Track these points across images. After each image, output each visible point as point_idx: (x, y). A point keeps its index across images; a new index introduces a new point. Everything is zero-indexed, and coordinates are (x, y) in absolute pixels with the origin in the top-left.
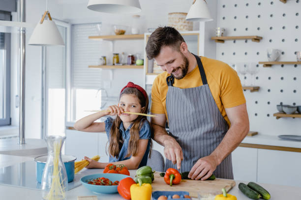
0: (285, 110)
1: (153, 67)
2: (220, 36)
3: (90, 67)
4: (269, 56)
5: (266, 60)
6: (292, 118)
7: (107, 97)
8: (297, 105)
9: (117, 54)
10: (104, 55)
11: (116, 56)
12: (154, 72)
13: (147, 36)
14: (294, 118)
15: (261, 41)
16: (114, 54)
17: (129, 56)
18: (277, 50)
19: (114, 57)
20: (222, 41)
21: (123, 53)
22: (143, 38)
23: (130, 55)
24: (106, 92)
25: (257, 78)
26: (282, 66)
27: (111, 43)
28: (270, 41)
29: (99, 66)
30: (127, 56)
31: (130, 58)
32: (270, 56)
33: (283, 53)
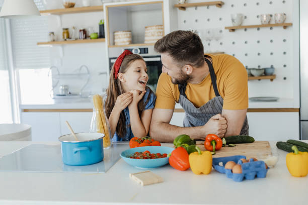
0: (253, 72)
1: (114, 39)
2: (183, 3)
3: (38, 44)
4: (233, 20)
5: (231, 25)
6: (257, 81)
7: (59, 74)
8: (261, 68)
9: (67, 29)
10: (52, 31)
11: (65, 31)
12: (116, 44)
13: (106, 6)
14: (259, 80)
15: (223, 6)
16: (64, 29)
17: (81, 31)
18: (241, 14)
19: (64, 33)
20: (183, 8)
21: (74, 28)
22: (102, 10)
23: (82, 29)
24: (58, 70)
25: (221, 44)
26: (245, 30)
27: (58, 17)
28: (232, 6)
29: (48, 43)
30: (78, 31)
31: (82, 32)
32: (235, 21)
33: (246, 17)
